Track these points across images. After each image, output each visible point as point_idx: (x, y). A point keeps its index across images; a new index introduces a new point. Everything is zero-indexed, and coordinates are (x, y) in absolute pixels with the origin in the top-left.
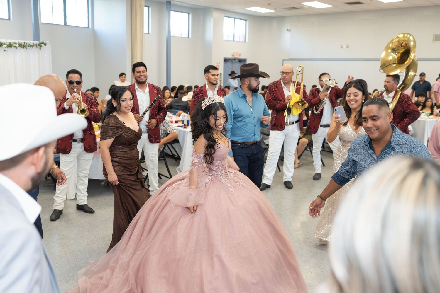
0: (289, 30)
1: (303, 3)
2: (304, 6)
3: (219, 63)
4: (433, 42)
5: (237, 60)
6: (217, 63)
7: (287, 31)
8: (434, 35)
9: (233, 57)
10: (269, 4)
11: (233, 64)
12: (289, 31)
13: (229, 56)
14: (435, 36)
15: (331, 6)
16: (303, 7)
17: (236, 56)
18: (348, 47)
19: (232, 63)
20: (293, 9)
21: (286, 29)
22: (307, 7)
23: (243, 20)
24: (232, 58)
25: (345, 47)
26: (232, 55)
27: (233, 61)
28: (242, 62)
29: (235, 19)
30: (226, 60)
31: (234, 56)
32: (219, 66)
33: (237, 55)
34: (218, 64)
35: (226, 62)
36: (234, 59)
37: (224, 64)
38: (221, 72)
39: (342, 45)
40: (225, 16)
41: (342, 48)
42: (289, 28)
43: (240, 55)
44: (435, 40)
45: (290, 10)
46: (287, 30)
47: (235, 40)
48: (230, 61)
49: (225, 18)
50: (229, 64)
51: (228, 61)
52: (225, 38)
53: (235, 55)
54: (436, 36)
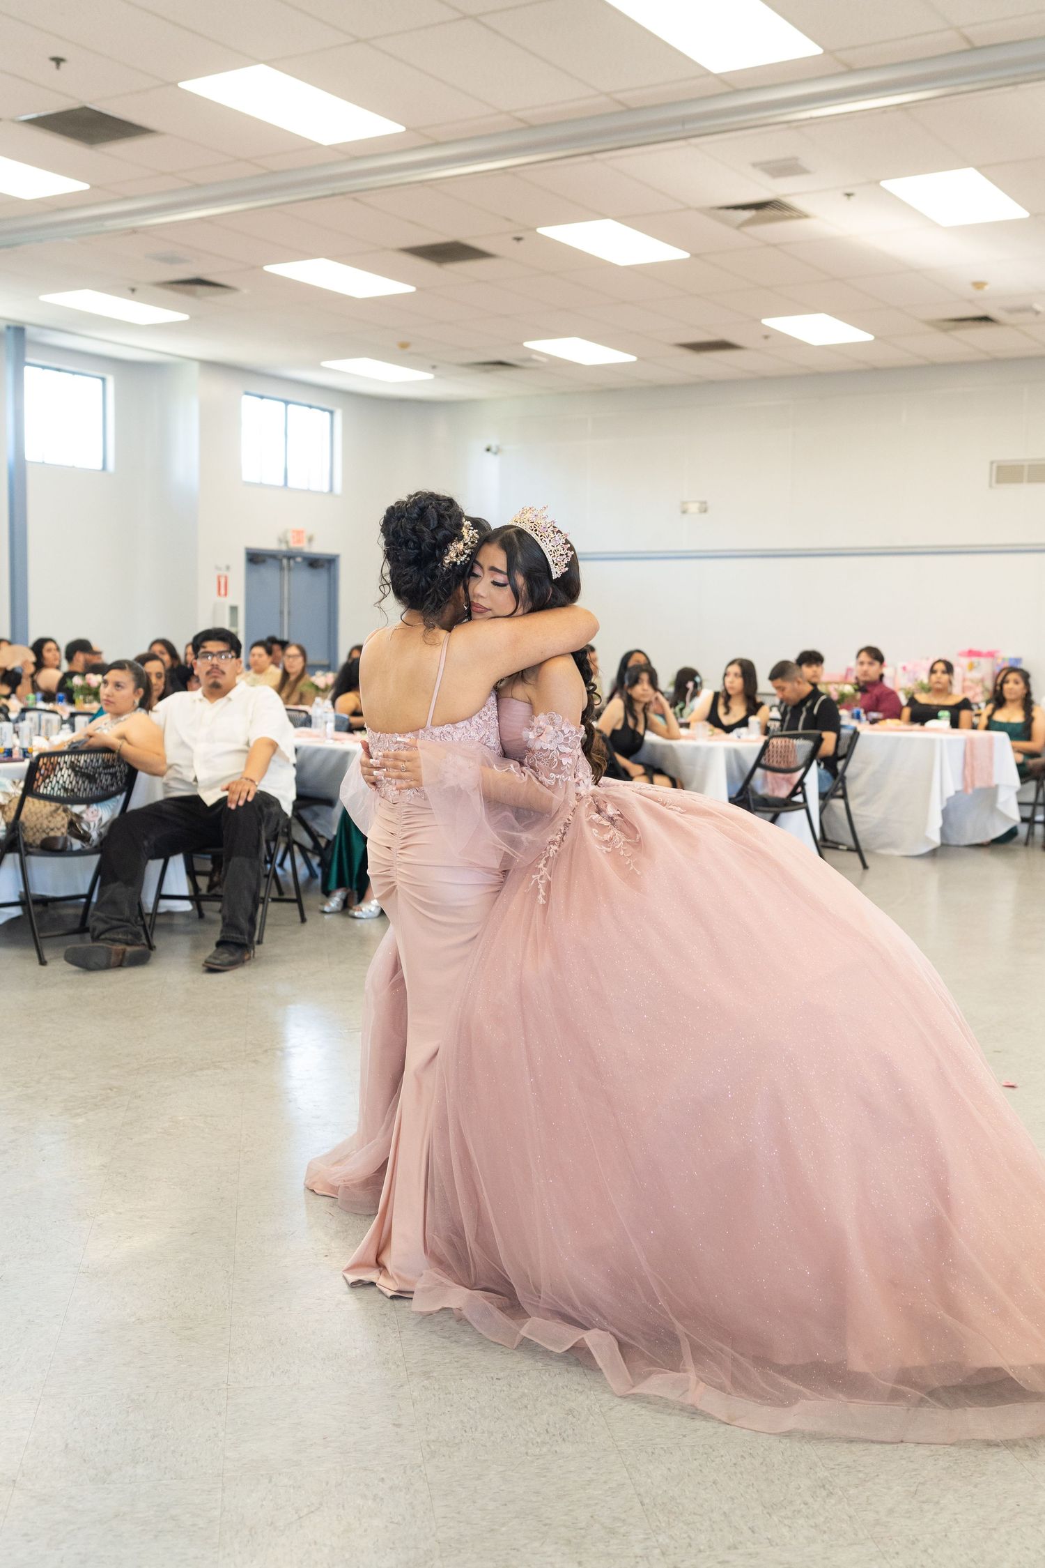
0: (494, 449)
1: (527, 344)
2: (534, 357)
3: (228, 568)
4: (990, 486)
5: (299, 559)
6: (217, 568)
7: (489, 454)
8: (992, 463)
9: (284, 547)
10: (404, 346)
11: (286, 572)
12: (496, 453)
13: (268, 543)
14: (995, 466)
15: (633, 358)
16: (530, 360)
17: (294, 545)
18: (705, 511)
19: (282, 568)
20: (499, 367)
21: (485, 446)
22: (544, 360)
23: (324, 410)
24: (280, 552)
25: (693, 508)
26: (280, 541)
27: (285, 561)
28: (322, 566)
29: (290, 406)
30: (255, 558)
31: (287, 542)
32: (226, 578)
33: (299, 541)
34: (224, 572)
35: (254, 567)
36: (290, 556)
37: (249, 573)
38: (234, 603)
39: (684, 503)
40: (247, 393)
41: (684, 512)
42: (493, 443)
43: (310, 540)
44: (998, 481)
45: (487, 371)
46: (488, 450)
47: (290, 484)
48: (270, 561)
49: (246, 400)
50: (268, 573)
51: (264, 561)
52: (249, 474)
53: (290, 537)
54: (999, 468)
